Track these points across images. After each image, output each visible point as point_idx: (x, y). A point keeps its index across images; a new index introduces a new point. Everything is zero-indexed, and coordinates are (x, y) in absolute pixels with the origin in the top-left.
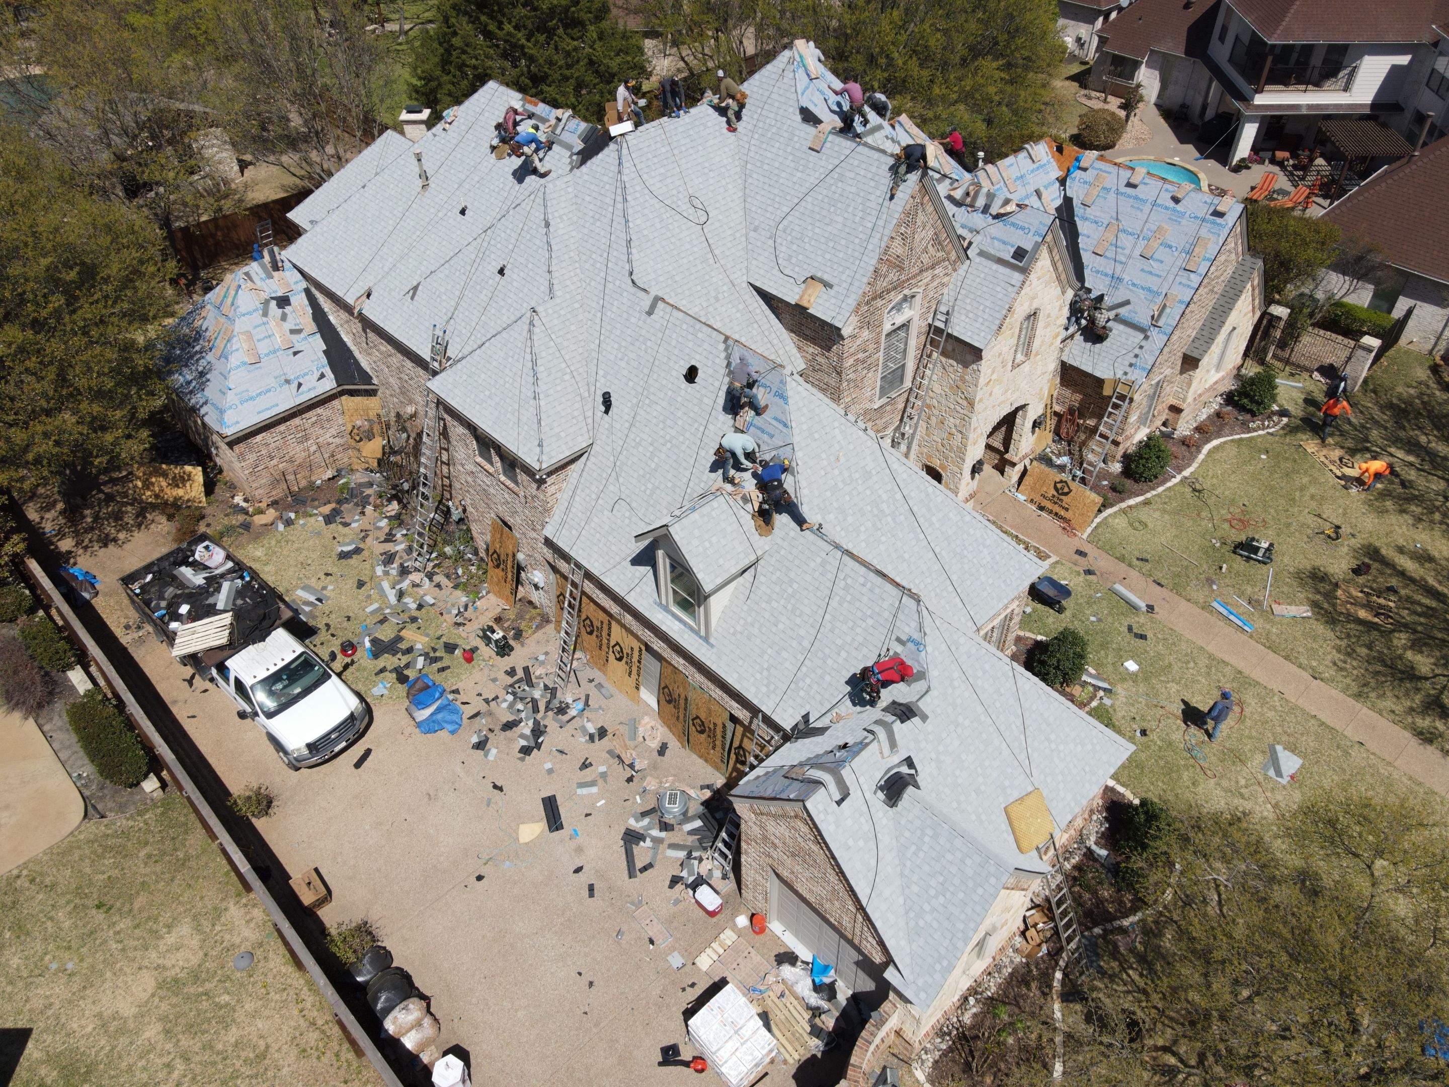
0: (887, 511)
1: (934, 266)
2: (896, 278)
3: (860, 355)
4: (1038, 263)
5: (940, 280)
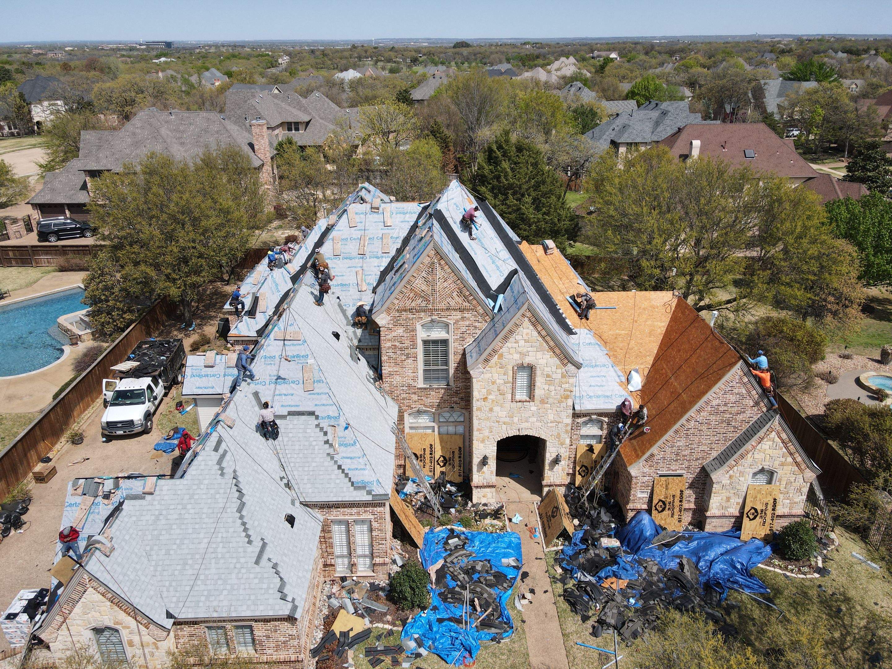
1: (462, 310)
2: (424, 304)
3: (397, 344)
4: (521, 329)
5: (471, 323)
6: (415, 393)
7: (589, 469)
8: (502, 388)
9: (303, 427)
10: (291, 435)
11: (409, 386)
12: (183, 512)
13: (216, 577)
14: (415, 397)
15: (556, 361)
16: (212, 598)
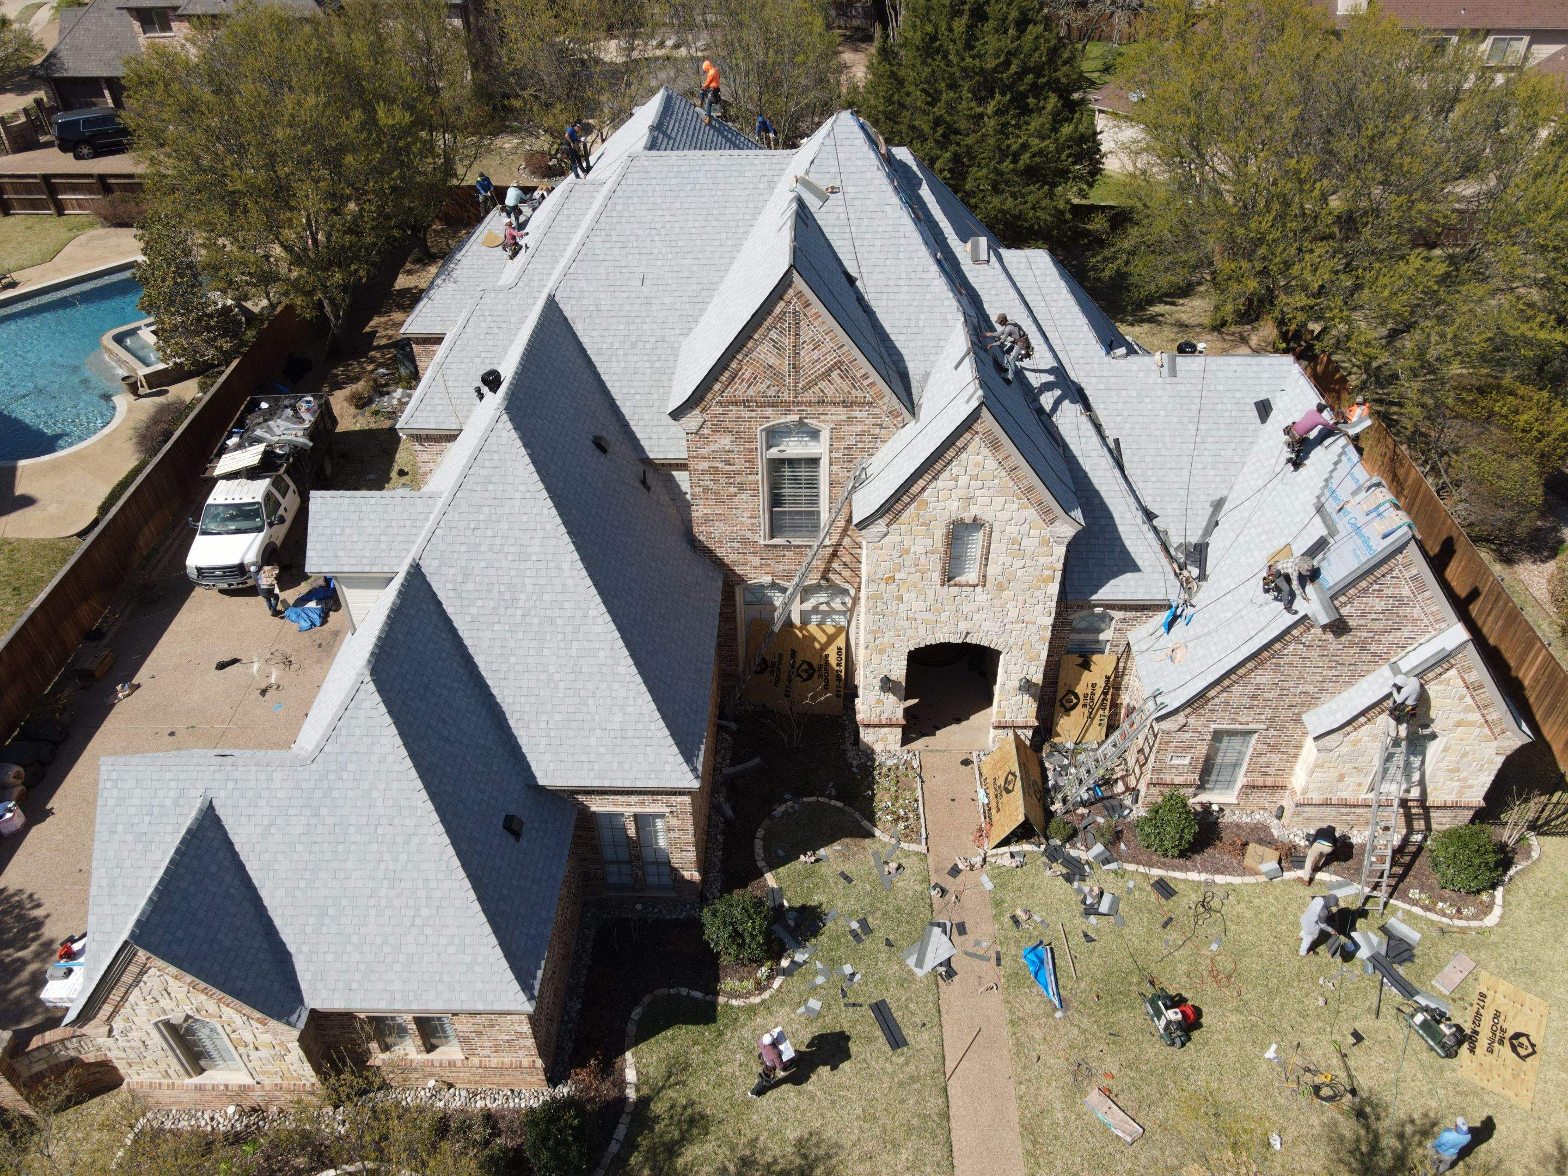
0: (521, 604)
1: (847, 404)
2: (772, 392)
3: (720, 465)
4: (964, 456)
5: (866, 428)
6: (755, 554)
7: (1081, 698)
8: (923, 560)
9: (534, 644)
10: (513, 660)
11: (744, 541)
12: (314, 821)
13: (379, 940)
14: (755, 561)
15: (1032, 513)
16: (374, 977)
